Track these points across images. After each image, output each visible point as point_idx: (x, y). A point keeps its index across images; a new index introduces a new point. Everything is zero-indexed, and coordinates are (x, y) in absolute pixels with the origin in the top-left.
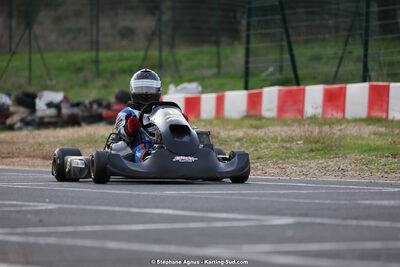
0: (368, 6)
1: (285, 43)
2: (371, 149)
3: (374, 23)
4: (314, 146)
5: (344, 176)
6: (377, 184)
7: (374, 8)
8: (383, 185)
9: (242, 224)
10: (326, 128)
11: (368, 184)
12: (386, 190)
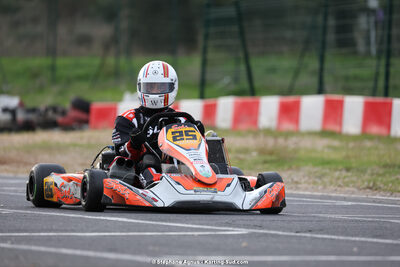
0: (326, 19)
1: (241, 55)
2: (325, 163)
3: (331, 37)
4: (268, 158)
5: (297, 189)
6: (330, 198)
7: (332, 22)
8: (336, 198)
9: (196, 233)
10: (281, 141)
11: (322, 197)
12: (339, 203)
